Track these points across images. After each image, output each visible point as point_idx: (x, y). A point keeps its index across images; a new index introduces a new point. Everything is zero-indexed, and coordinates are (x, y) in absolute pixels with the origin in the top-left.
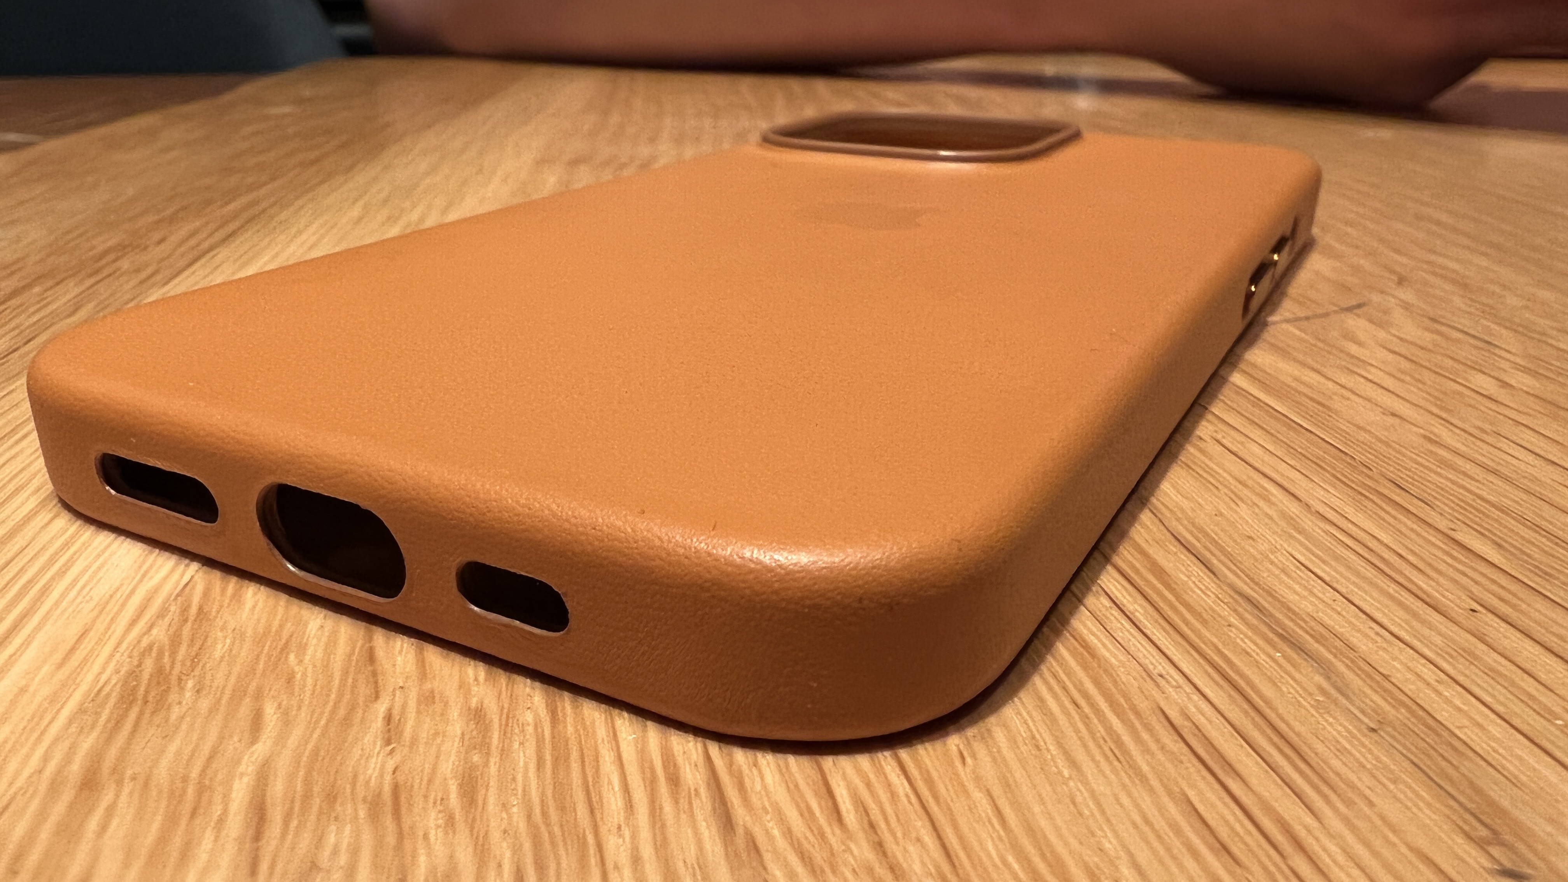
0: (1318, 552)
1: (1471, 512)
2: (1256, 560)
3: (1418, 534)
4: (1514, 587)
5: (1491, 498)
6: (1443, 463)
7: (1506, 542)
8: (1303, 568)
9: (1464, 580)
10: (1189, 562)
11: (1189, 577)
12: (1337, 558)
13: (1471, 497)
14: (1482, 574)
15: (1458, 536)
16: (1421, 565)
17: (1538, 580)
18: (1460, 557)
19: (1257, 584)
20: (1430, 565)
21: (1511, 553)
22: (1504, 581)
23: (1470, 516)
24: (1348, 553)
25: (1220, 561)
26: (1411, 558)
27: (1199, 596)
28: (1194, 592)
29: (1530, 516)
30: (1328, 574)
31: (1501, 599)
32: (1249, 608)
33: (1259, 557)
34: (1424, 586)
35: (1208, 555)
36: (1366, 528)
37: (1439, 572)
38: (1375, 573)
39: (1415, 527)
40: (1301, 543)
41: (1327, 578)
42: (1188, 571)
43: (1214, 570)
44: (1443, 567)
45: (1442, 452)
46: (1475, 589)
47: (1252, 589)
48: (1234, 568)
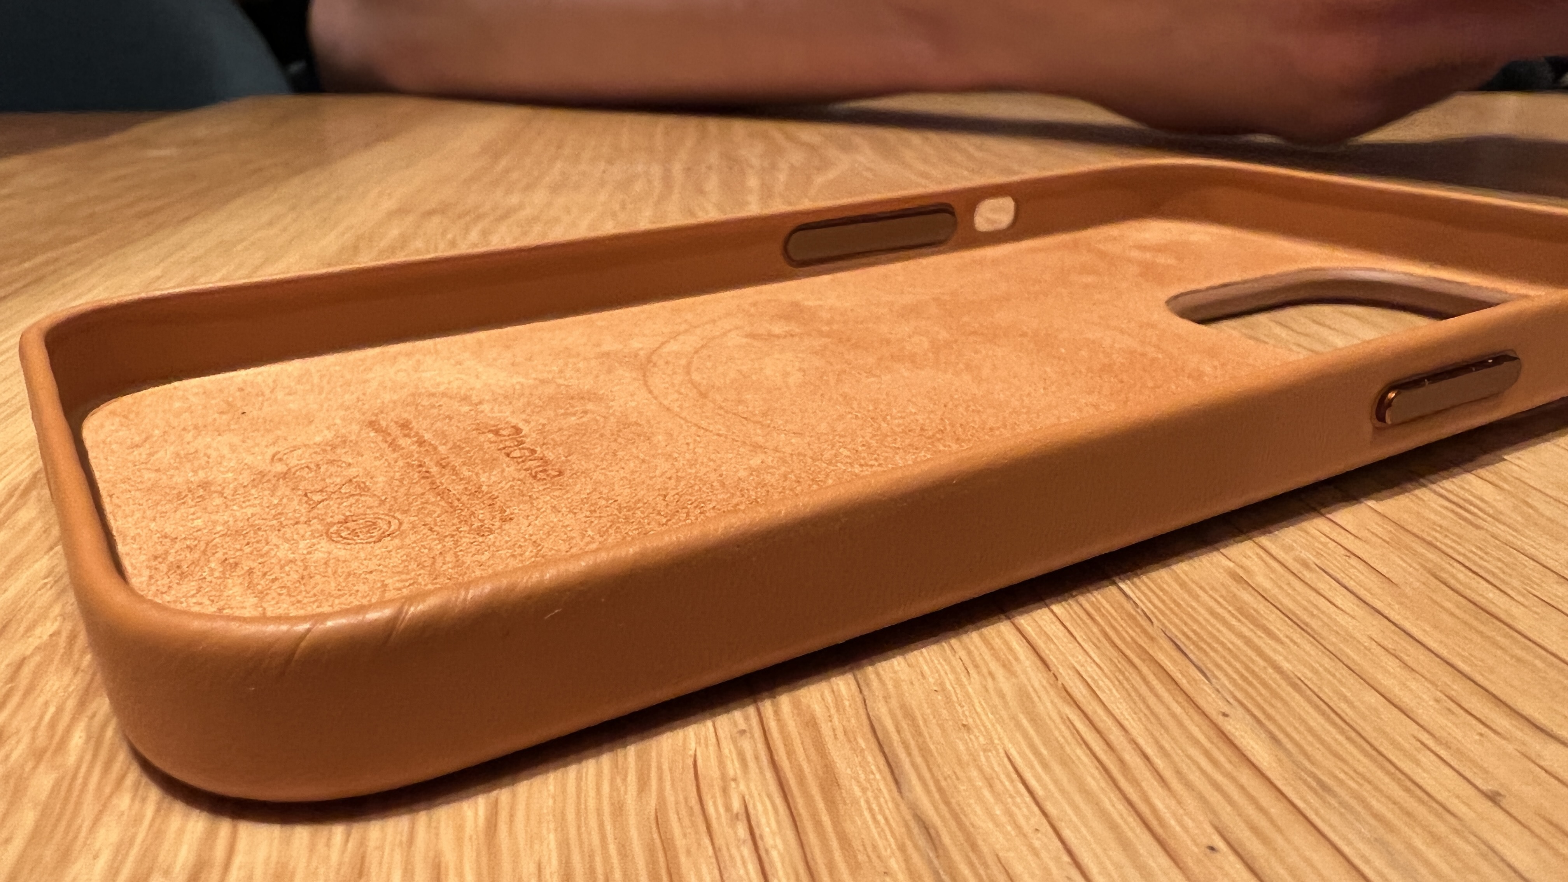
0: (1044, 752)
1: (1254, 687)
2: (960, 761)
3: (1180, 724)
4: (1276, 809)
5: (1286, 666)
6: (1243, 611)
7: (1288, 735)
8: (1014, 776)
9: (1215, 798)
10: (873, 767)
11: (864, 790)
12: (1065, 762)
13: (1262, 663)
14: (1242, 788)
15: (1228, 726)
16: (1168, 774)
17: (1311, 797)
18: (1222, 759)
19: (947, 803)
20: (1178, 773)
21: (1289, 754)
22: (1266, 798)
23: (1254, 694)
24: (1079, 752)
25: (914, 765)
26: (1159, 762)
27: (865, 822)
28: (861, 815)
29: (1327, 693)
30: (1044, 787)
31: (1255, 830)
32: (922, 842)
33: (966, 758)
34: (1159, 805)
35: (903, 755)
36: (1116, 712)
37: (1188, 785)
38: (1103, 784)
39: (1178, 710)
40: (1026, 736)
41: (1040, 792)
42: (868, 781)
43: (901, 780)
44: (1195, 777)
45: (1246, 596)
46: (1226, 813)
47: (936, 809)
48: (927, 776)
